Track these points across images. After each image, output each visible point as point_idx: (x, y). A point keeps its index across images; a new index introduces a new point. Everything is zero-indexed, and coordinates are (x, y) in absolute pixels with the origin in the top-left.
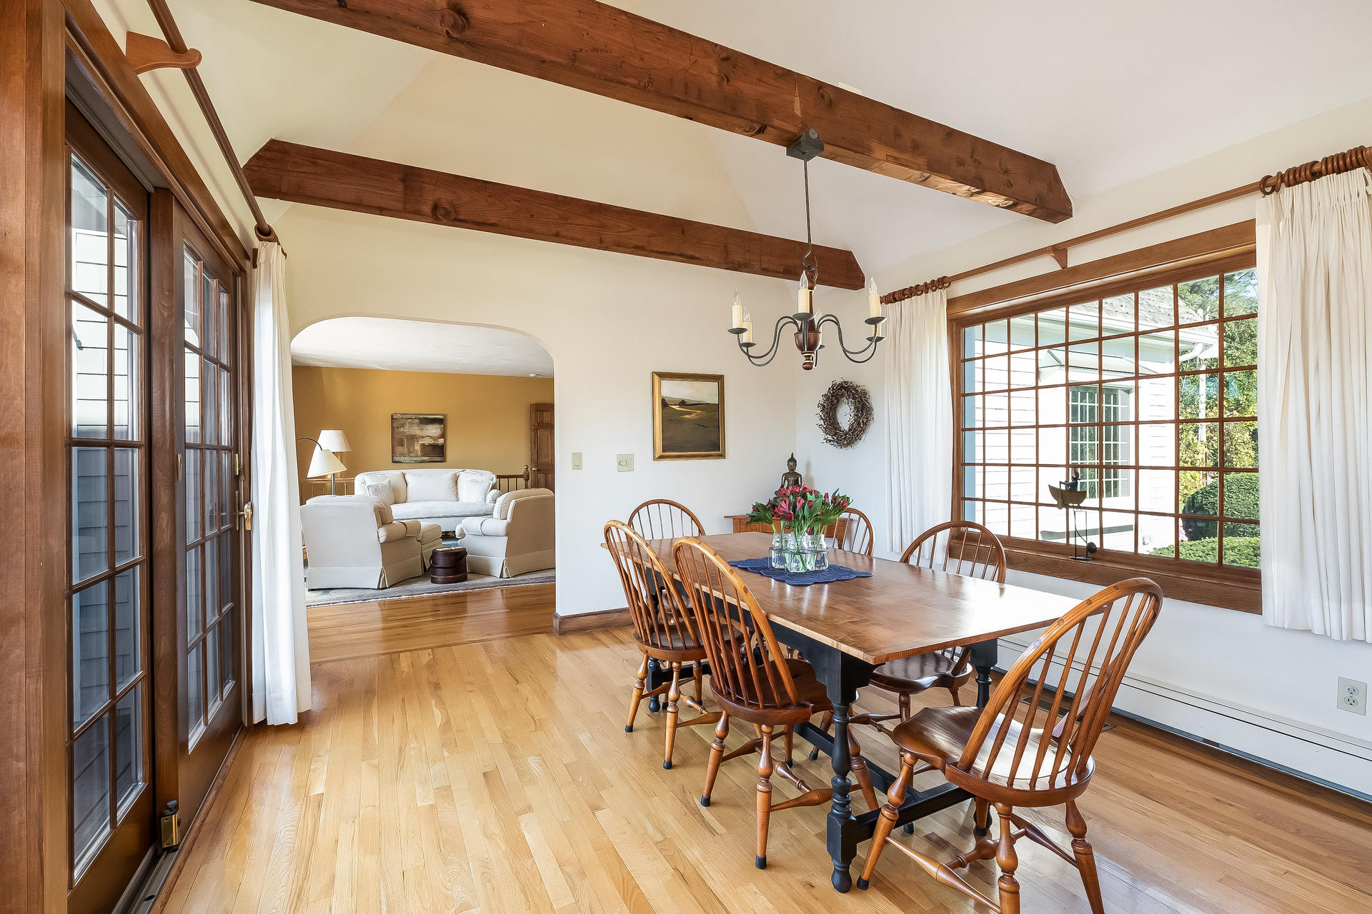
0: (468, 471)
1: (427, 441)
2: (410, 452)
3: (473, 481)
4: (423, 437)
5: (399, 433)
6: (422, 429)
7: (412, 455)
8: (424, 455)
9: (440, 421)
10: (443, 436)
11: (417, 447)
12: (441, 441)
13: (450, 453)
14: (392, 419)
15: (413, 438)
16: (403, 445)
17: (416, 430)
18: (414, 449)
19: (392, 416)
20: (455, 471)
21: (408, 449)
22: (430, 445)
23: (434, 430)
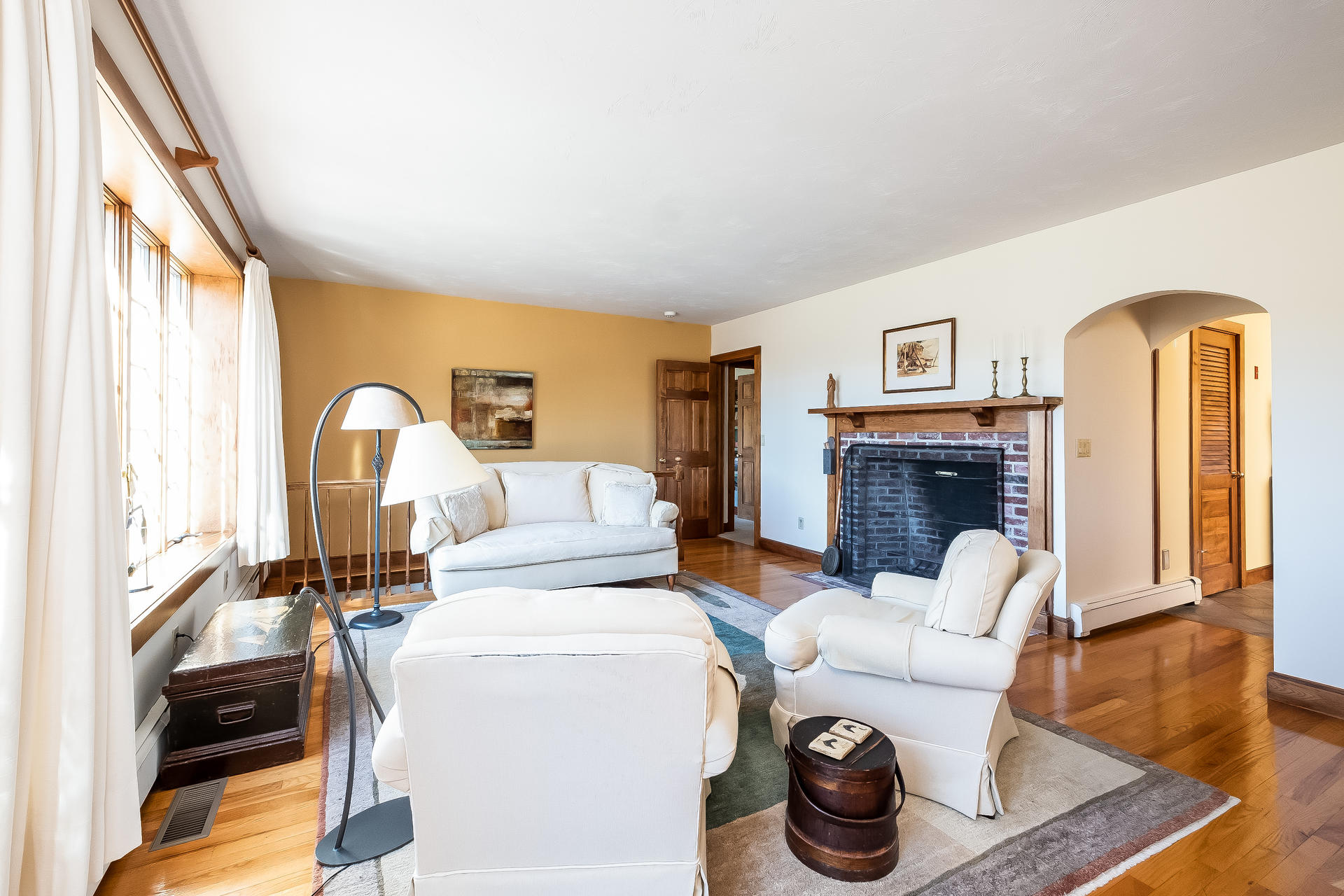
0: (602, 465)
1: (508, 415)
2: (480, 432)
3: (618, 484)
4: (501, 408)
5: (465, 400)
6: (499, 395)
7: (484, 436)
8: (503, 437)
9: (528, 383)
10: (530, 407)
11: (492, 424)
12: (528, 414)
13: (541, 433)
14: (454, 376)
15: (486, 409)
16: (470, 421)
17: (490, 397)
18: (487, 427)
19: (453, 372)
20: (583, 465)
21: (479, 427)
22: (512, 421)
23: (517, 397)
